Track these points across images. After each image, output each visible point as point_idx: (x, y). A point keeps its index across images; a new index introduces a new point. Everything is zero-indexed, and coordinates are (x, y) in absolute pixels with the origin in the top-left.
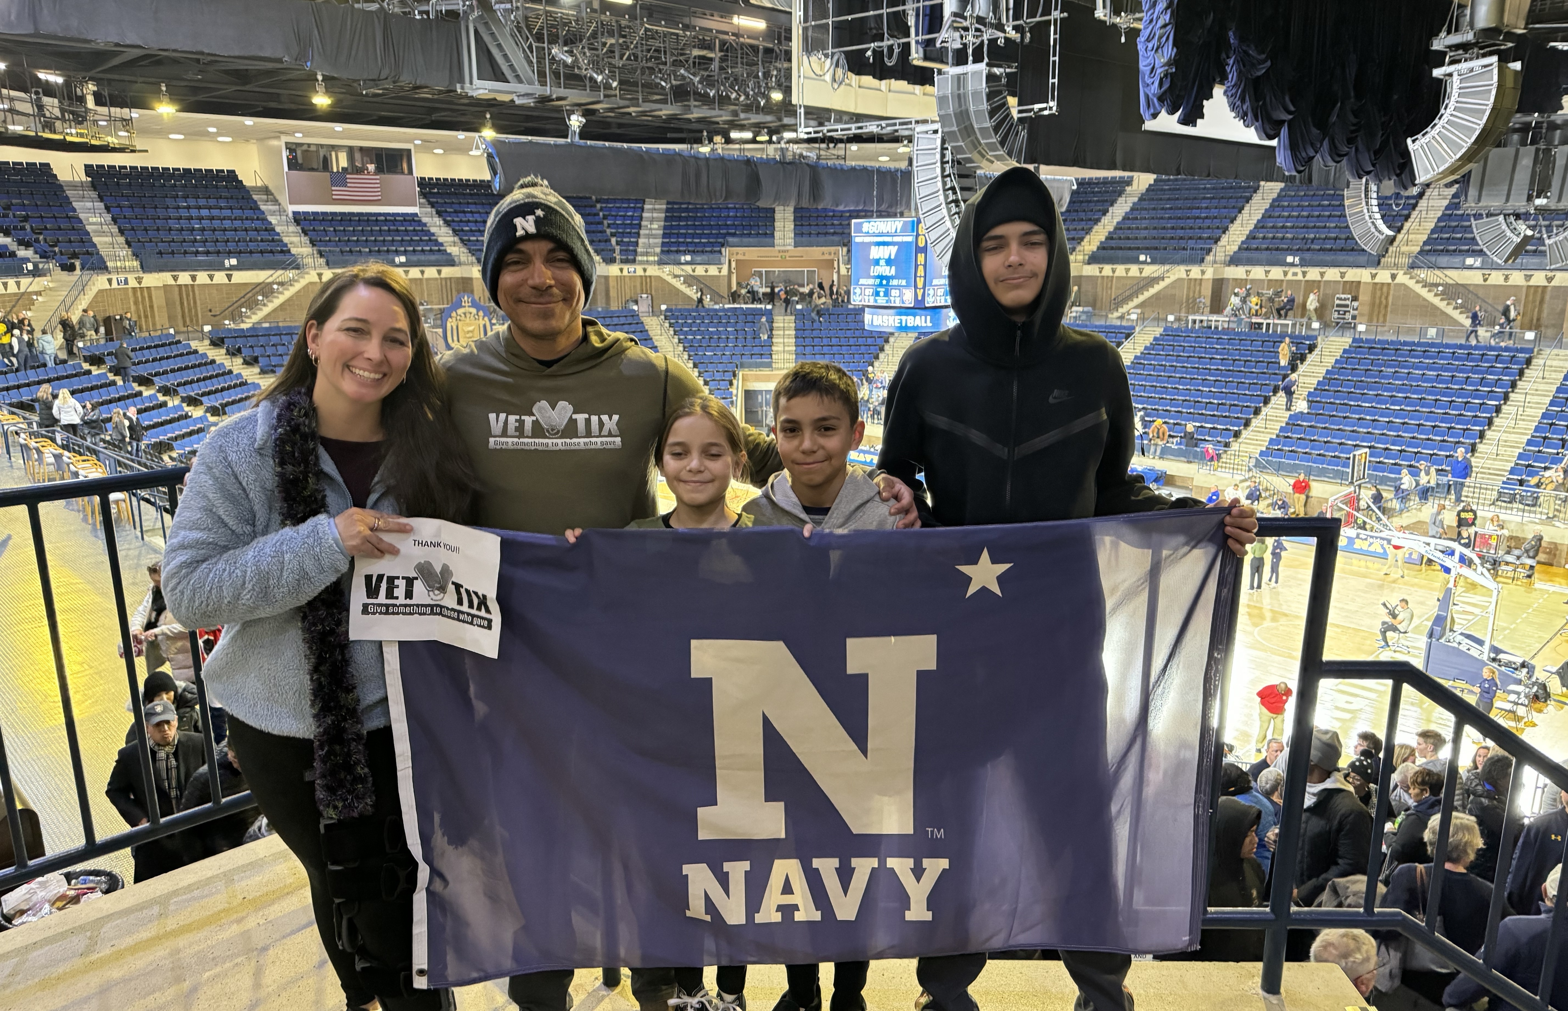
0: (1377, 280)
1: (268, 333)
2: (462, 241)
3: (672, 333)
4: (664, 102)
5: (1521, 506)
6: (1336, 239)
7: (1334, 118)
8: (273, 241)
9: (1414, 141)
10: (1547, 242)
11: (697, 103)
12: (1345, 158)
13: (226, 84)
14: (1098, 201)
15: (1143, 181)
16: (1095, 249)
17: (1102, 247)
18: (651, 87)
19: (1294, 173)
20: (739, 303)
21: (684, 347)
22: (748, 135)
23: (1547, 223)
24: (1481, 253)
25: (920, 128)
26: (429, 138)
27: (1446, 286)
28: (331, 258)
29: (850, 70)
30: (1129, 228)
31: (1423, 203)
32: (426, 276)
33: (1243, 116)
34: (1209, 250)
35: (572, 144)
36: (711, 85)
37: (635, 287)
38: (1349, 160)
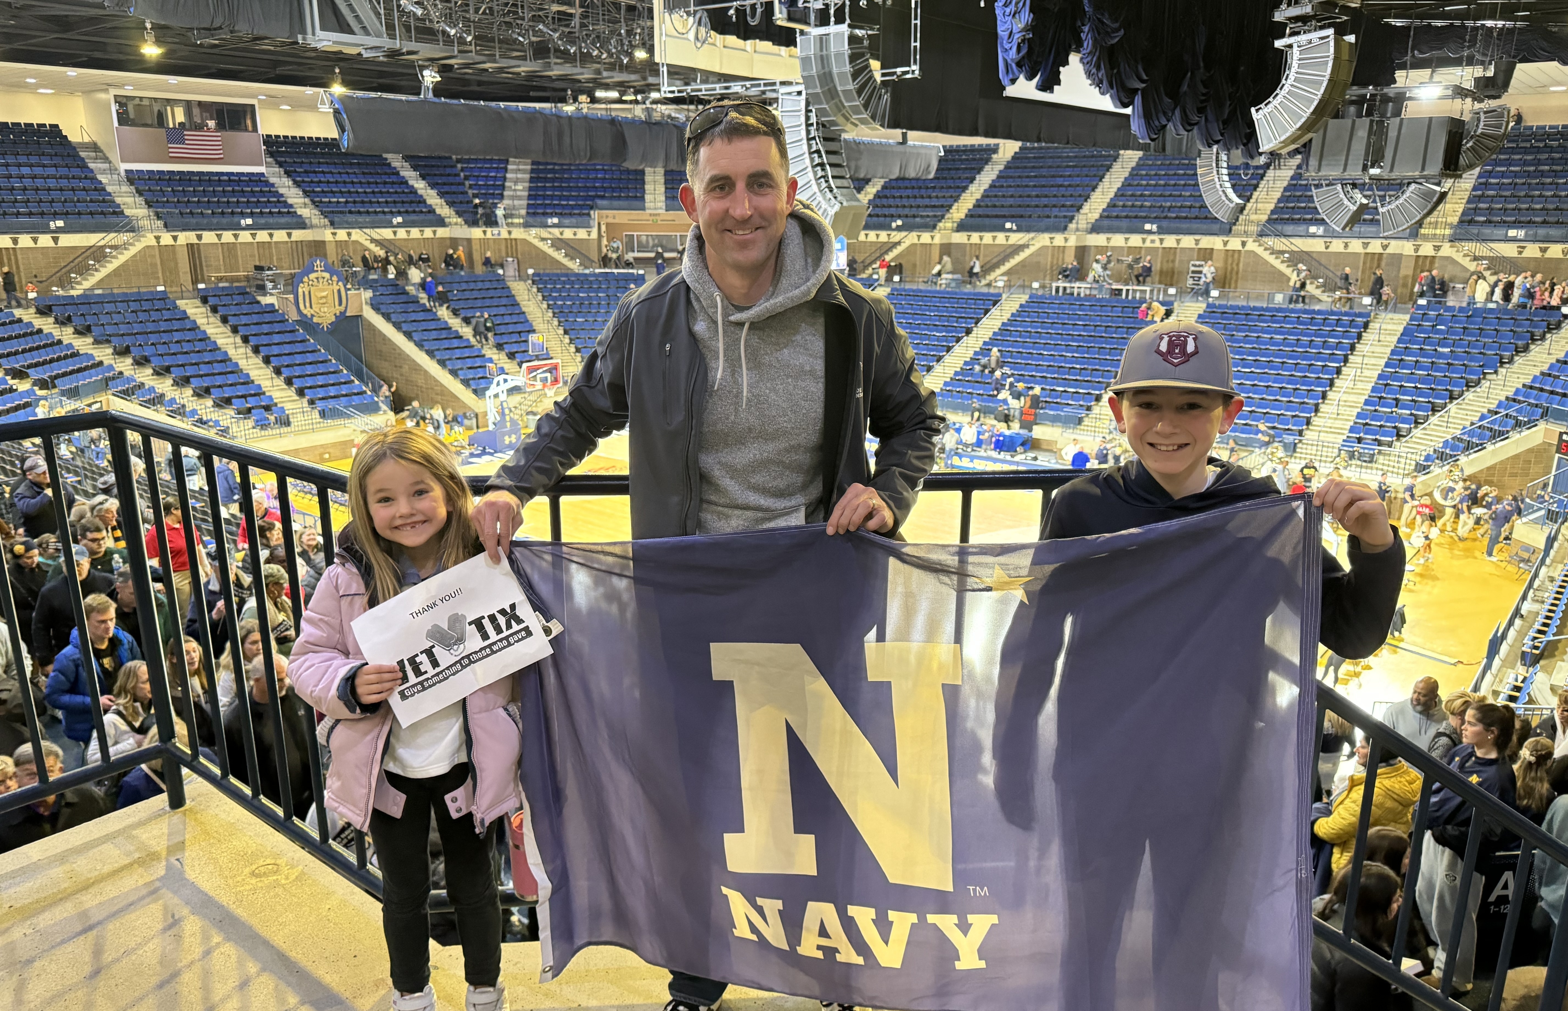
0: (1228, 247)
1: (100, 301)
2: (313, 202)
3: (540, 298)
4: (524, 58)
5: (1359, 463)
6: (1190, 207)
7: (1185, 88)
8: (104, 201)
9: (1257, 111)
10: (1381, 210)
11: (559, 61)
12: (1196, 128)
13: (45, 31)
14: (966, 169)
15: (1009, 148)
16: (963, 216)
17: (970, 215)
18: (509, 44)
19: (1149, 141)
20: (610, 268)
21: (554, 313)
22: (614, 94)
23: (1382, 193)
24: (1322, 222)
25: (784, 90)
26: (272, 94)
27: (1291, 253)
28: (169, 220)
29: (713, 28)
30: (996, 196)
31: (1270, 173)
32: (275, 239)
33: (1098, 84)
34: (1071, 219)
35: (425, 101)
36: (573, 43)
37: (500, 250)
38: (1199, 129)
